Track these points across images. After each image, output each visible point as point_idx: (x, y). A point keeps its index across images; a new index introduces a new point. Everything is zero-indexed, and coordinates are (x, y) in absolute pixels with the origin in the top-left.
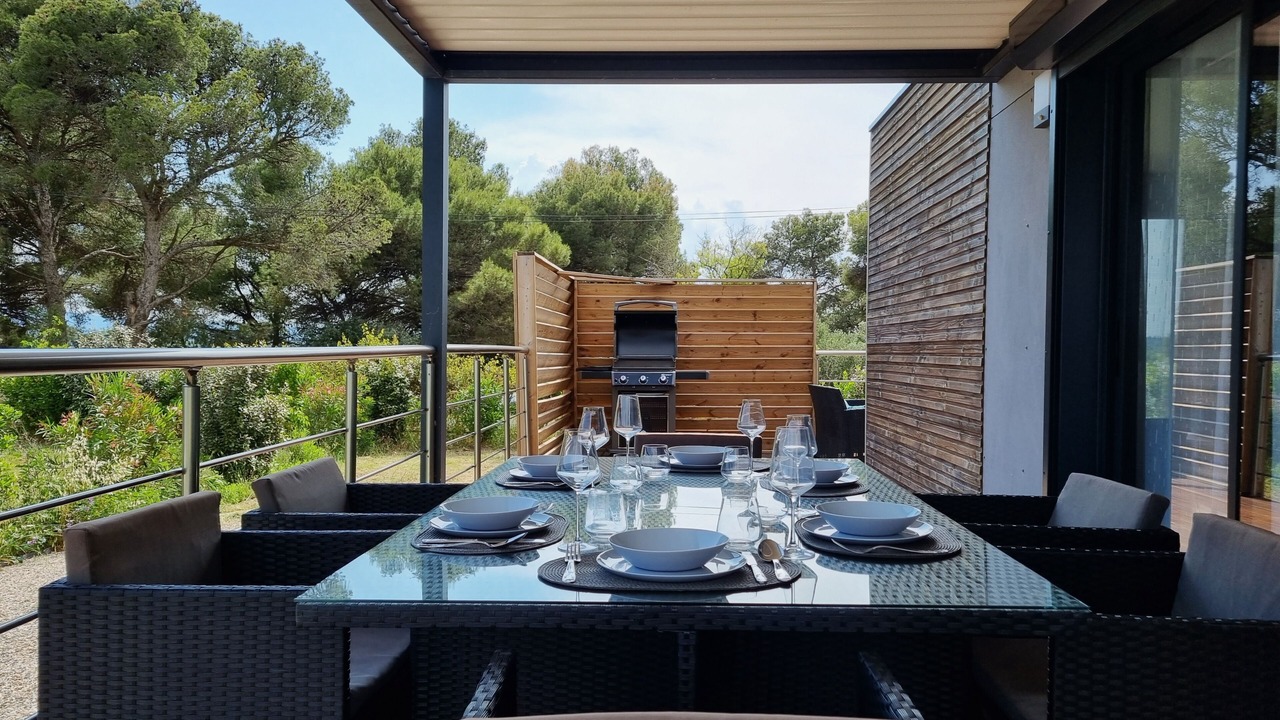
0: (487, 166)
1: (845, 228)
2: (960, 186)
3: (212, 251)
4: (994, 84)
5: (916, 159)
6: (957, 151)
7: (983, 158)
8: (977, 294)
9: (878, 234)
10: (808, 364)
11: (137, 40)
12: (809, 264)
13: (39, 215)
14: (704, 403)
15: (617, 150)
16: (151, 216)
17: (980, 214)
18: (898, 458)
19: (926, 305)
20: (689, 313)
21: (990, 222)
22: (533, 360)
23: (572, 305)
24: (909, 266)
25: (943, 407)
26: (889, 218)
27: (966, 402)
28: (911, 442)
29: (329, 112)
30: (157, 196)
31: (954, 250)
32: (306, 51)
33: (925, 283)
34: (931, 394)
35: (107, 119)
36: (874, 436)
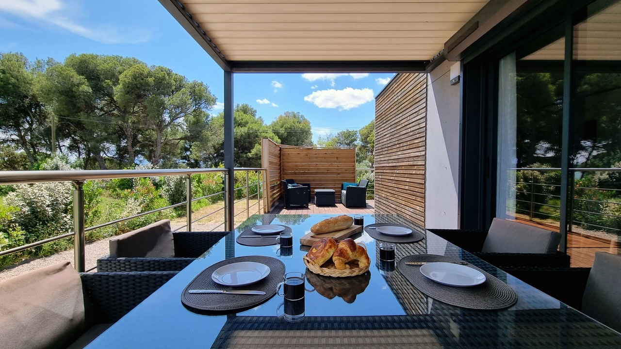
0: (257, 117)
1: (358, 134)
3: (177, 141)
4: (429, 74)
5: (394, 105)
7: (425, 100)
8: (422, 149)
9: (379, 131)
10: (354, 173)
11: (154, 80)
13: (127, 132)
15: (294, 112)
16: (159, 132)
17: (422, 120)
18: (388, 203)
19: (399, 153)
20: (316, 157)
21: (428, 122)
22: (268, 173)
23: (281, 155)
24: (392, 141)
25: (407, 188)
26: (383, 126)
27: (418, 186)
28: (393, 199)
29: (211, 101)
30: (161, 126)
31: (411, 134)
32: (204, 84)
33: (398, 146)
34: (402, 183)
35: (146, 103)
36: (378, 196)
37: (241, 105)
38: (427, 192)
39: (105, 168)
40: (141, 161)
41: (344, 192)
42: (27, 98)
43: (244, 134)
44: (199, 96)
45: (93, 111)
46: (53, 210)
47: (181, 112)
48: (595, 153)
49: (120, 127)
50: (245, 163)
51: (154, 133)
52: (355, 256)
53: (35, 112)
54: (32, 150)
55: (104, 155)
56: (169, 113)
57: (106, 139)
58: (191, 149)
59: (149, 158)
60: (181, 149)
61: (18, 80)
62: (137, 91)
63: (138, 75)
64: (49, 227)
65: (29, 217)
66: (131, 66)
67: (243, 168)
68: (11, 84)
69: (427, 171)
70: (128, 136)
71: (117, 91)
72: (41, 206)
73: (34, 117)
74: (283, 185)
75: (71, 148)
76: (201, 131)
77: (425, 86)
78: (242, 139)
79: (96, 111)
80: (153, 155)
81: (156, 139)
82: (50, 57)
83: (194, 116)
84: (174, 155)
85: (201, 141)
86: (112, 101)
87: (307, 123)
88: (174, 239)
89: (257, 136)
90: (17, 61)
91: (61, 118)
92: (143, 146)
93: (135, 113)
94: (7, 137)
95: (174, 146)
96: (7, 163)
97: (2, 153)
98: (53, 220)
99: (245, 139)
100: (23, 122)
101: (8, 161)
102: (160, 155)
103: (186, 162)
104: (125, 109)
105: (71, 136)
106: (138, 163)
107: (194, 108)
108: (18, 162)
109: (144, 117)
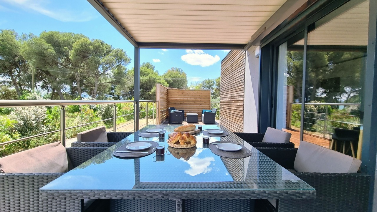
0: (155, 70)
1: (214, 82)
2: (239, 71)
3: (107, 84)
4: (246, 51)
5: (230, 67)
6: (238, 64)
7: (244, 65)
8: (242, 91)
9: (222, 81)
10: (209, 104)
11: (93, 48)
12: (209, 87)
13: (77, 78)
14: (191, 111)
15: (177, 68)
16: (96, 78)
17: (243, 76)
18: (226, 122)
19: (232, 93)
20: (188, 95)
21: (245, 77)
22: (159, 103)
23: (167, 93)
24: (228, 87)
25: (235, 113)
26: (224, 78)
27: (240, 112)
28: (229, 119)
29: (127, 61)
30: (97, 75)
31: (238, 83)
32: (123, 50)
33: (231, 90)
34: (233, 110)
35: (88, 61)
36: (221, 118)
37: (145, 63)
38: (244, 115)
39: (64, 99)
40: (85, 96)
41: (203, 115)
42: (17, 56)
43: (147, 80)
44: (120, 57)
45: (56, 65)
46: (36, 123)
47: (109, 67)
48: (352, 95)
49: (72, 75)
50: (147, 97)
51: (93, 79)
52: (189, 140)
53: (22, 65)
54: (19, 88)
55: (63, 92)
56: (102, 67)
57: (64, 82)
58: (115, 89)
59: (90, 94)
60: (109, 89)
61: (11, 46)
62: (83, 54)
63: (84, 44)
64: (34, 132)
65: (23, 126)
66: (80, 38)
67: (146, 101)
68: (7, 48)
69: (244, 104)
70: (78, 81)
71: (71, 54)
72: (29, 120)
73: (21, 68)
74: (168, 111)
75: (43, 87)
76: (121, 78)
77: (244, 57)
78: (146, 83)
79: (58, 65)
80: (92, 92)
81: (95, 83)
82: (31, 33)
83: (118, 69)
84: (105, 92)
85: (121, 84)
86: (68, 60)
87: (185, 75)
88: (108, 136)
89: (155, 82)
90: (11, 35)
91: (37, 69)
92: (87, 87)
93: (82, 67)
94: (5, 80)
95: (105, 87)
96: (4, 95)
97: (1, 89)
98: (36, 129)
99: (147, 83)
100: (14, 71)
101: (5, 94)
102: (96, 92)
103: (112, 96)
104: (76, 64)
105: (43, 80)
106: (83, 96)
107: (117, 64)
108: (11, 95)
109: (87, 69)
